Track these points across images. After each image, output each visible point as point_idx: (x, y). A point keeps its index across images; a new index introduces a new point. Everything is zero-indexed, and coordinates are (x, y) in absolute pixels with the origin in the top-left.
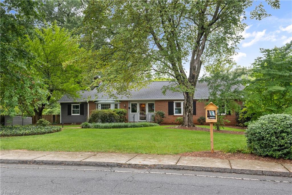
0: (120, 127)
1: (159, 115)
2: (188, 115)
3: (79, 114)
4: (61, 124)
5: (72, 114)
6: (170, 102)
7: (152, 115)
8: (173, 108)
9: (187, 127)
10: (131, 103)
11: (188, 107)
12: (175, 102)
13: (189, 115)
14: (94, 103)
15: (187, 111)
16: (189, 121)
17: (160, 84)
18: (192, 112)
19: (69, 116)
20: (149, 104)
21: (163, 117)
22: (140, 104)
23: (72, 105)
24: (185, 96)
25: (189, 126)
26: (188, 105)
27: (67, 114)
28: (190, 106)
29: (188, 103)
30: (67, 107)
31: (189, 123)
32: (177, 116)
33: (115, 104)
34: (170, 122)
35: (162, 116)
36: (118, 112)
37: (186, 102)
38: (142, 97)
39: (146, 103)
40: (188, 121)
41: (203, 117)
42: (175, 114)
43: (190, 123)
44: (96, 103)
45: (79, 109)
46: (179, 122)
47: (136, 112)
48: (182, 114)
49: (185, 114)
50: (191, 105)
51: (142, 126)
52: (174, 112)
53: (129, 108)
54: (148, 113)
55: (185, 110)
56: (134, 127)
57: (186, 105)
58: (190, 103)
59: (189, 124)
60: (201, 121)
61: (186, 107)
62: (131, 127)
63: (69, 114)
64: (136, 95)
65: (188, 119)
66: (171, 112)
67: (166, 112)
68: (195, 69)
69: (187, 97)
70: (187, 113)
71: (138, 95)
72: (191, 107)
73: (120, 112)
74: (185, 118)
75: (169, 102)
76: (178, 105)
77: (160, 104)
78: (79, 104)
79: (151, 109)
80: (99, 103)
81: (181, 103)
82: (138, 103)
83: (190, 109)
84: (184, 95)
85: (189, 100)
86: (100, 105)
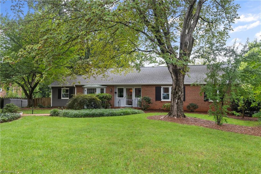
0: (93, 115)
1: (145, 101)
2: (176, 102)
3: (68, 98)
4: (52, 107)
5: (62, 98)
6: (158, 87)
7: (138, 100)
8: (161, 94)
9: (176, 118)
10: (117, 88)
11: (177, 93)
12: (162, 87)
13: (178, 102)
14: (81, 88)
15: (176, 98)
16: (178, 110)
17: (148, 69)
18: (182, 99)
19: (59, 99)
20: (135, 88)
21: (149, 103)
22: (126, 88)
23: (62, 89)
24: (174, 78)
25: (178, 116)
26: (177, 90)
27: (57, 98)
28: (180, 91)
29: (177, 87)
30: (58, 91)
31: (178, 112)
32: (164, 102)
33: (101, 89)
34: (157, 108)
35: (149, 101)
36: (102, 97)
37: (174, 86)
38: (128, 82)
39: (133, 88)
40: (176, 110)
41: (193, 104)
42: (162, 100)
43: (180, 112)
44: (83, 88)
45: (69, 93)
46: (166, 109)
47: (123, 97)
48: (170, 100)
49: (174, 101)
50: (181, 89)
51: (122, 114)
52: (162, 98)
53: (116, 93)
54: (135, 98)
55: (174, 96)
56: (111, 116)
57: (175, 89)
58: (180, 87)
59: (178, 114)
60: (191, 108)
61: (174, 92)
62: (108, 115)
63: (59, 97)
64: (123, 80)
65: (178, 107)
66: (158, 98)
67: (152, 98)
68: (186, 46)
69: (176, 80)
70: (176, 100)
71: (125, 80)
72: (181, 93)
73: (103, 97)
74: (173, 106)
75: (156, 87)
76: (166, 90)
77: (146, 89)
78: (68, 89)
79: (138, 94)
80: (85, 87)
81: (169, 88)
82: (125, 88)
83: (180, 95)
84: (172, 78)
85: (179, 83)
86: (86, 89)
